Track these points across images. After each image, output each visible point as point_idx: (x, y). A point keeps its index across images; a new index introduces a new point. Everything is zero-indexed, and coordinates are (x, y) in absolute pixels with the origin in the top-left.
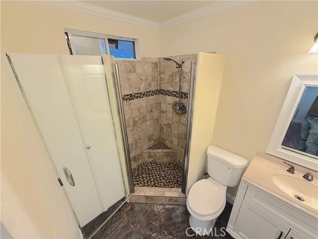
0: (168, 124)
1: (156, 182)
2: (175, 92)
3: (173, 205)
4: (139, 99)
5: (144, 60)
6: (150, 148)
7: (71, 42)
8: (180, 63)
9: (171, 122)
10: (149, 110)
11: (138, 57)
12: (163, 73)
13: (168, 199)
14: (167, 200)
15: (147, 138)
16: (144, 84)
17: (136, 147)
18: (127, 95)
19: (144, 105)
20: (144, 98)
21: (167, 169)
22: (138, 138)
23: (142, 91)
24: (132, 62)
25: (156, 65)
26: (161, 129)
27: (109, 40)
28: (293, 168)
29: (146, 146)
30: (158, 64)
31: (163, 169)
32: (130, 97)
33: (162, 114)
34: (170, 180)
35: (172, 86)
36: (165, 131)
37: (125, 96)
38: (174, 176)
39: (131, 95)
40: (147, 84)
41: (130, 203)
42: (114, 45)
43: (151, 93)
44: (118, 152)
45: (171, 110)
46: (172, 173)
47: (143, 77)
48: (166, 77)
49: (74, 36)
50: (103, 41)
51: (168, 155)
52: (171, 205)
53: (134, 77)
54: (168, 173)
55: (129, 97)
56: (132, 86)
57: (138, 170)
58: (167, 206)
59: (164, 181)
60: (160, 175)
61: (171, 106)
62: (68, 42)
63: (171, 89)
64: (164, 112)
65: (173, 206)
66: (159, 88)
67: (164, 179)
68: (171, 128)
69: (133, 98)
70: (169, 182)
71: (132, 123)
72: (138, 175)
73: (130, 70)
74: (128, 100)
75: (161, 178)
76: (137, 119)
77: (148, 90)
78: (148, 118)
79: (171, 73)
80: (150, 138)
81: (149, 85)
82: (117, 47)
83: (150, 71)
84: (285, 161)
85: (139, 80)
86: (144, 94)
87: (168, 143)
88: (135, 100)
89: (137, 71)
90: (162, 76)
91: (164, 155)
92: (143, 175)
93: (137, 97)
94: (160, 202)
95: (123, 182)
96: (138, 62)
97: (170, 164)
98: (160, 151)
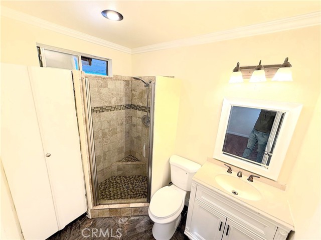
0: (139, 137)
1: (122, 195)
2: (144, 107)
3: (138, 216)
4: (109, 112)
5: (116, 78)
6: (119, 161)
7: (42, 55)
8: (148, 82)
9: (140, 135)
10: (120, 123)
11: (111, 75)
12: (134, 90)
13: (133, 209)
14: (133, 211)
15: (116, 150)
16: (115, 98)
17: (105, 159)
18: (98, 108)
19: (115, 118)
20: (115, 111)
21: (135, 181)
22: (107, 150)
23: (113, 104)
24: (104, 78)
25: (127, 83)
26: (132, 142)
27: (82, 57)
28: (230, 168)
29: (115, 159)
30: (130, 82)
31: (132, 182)
32: (101, 109)
33: (132, 127)
34: (138, 192)
35: (141, 102)
36: (135, 143)
37: (95, 108)
38: (142, 188)
39: (101, 108)
40: (118, 98)
41: (93, 218)
42: (87, 62)
43: (122, 107)
44: (82, 162)
45: (141, 123)
46: (141, 185)
47: (114, 92)
48: (137, 93)
49: (46, 51)
50: (76, 58)
51: (137, 167)
52: (136, 216)
53: (105, 91)
54: (136, 185)
55: (99, 109)
56: (103, 100)
57: (105, 184)
58: (132, 218)
59: (131, 193)
60: (128, 187)
61: (141, 120)
62: (39, 55)
63: (141, 105)
64: (134, 126)
65: (137, 218)
66: (130, 103)
67: (132, 191)
68: (140, 140)
69: (104, 110)
70: (136, 194)
71: (101, 135)
72: (105, 189)
73: (101, 85)
74: (98, 112)
75: (129, 191)
76: (107, 131)
77: (119, 104)
78: (118, 130)
79: (141, 91)
80: (120, 151)
81: (121, 100)
82: (90, 64)
83: (122, 88)
84: (226, 164)
85: (110, 94)
86: (115, 108)
87: (137, 156)
88: (106, 113)
89: (109, 87)
90: (133, 92)
91: (133, 167)
92: (110, 189)
93: (108, 110)
94: (125, 214)
95: (86, 195)
96: (111, 78)
97: (139, 176)
98: (129, 163)
